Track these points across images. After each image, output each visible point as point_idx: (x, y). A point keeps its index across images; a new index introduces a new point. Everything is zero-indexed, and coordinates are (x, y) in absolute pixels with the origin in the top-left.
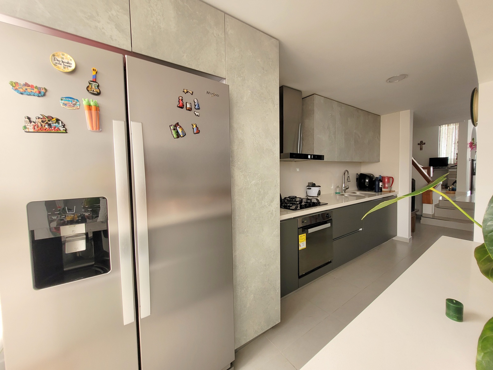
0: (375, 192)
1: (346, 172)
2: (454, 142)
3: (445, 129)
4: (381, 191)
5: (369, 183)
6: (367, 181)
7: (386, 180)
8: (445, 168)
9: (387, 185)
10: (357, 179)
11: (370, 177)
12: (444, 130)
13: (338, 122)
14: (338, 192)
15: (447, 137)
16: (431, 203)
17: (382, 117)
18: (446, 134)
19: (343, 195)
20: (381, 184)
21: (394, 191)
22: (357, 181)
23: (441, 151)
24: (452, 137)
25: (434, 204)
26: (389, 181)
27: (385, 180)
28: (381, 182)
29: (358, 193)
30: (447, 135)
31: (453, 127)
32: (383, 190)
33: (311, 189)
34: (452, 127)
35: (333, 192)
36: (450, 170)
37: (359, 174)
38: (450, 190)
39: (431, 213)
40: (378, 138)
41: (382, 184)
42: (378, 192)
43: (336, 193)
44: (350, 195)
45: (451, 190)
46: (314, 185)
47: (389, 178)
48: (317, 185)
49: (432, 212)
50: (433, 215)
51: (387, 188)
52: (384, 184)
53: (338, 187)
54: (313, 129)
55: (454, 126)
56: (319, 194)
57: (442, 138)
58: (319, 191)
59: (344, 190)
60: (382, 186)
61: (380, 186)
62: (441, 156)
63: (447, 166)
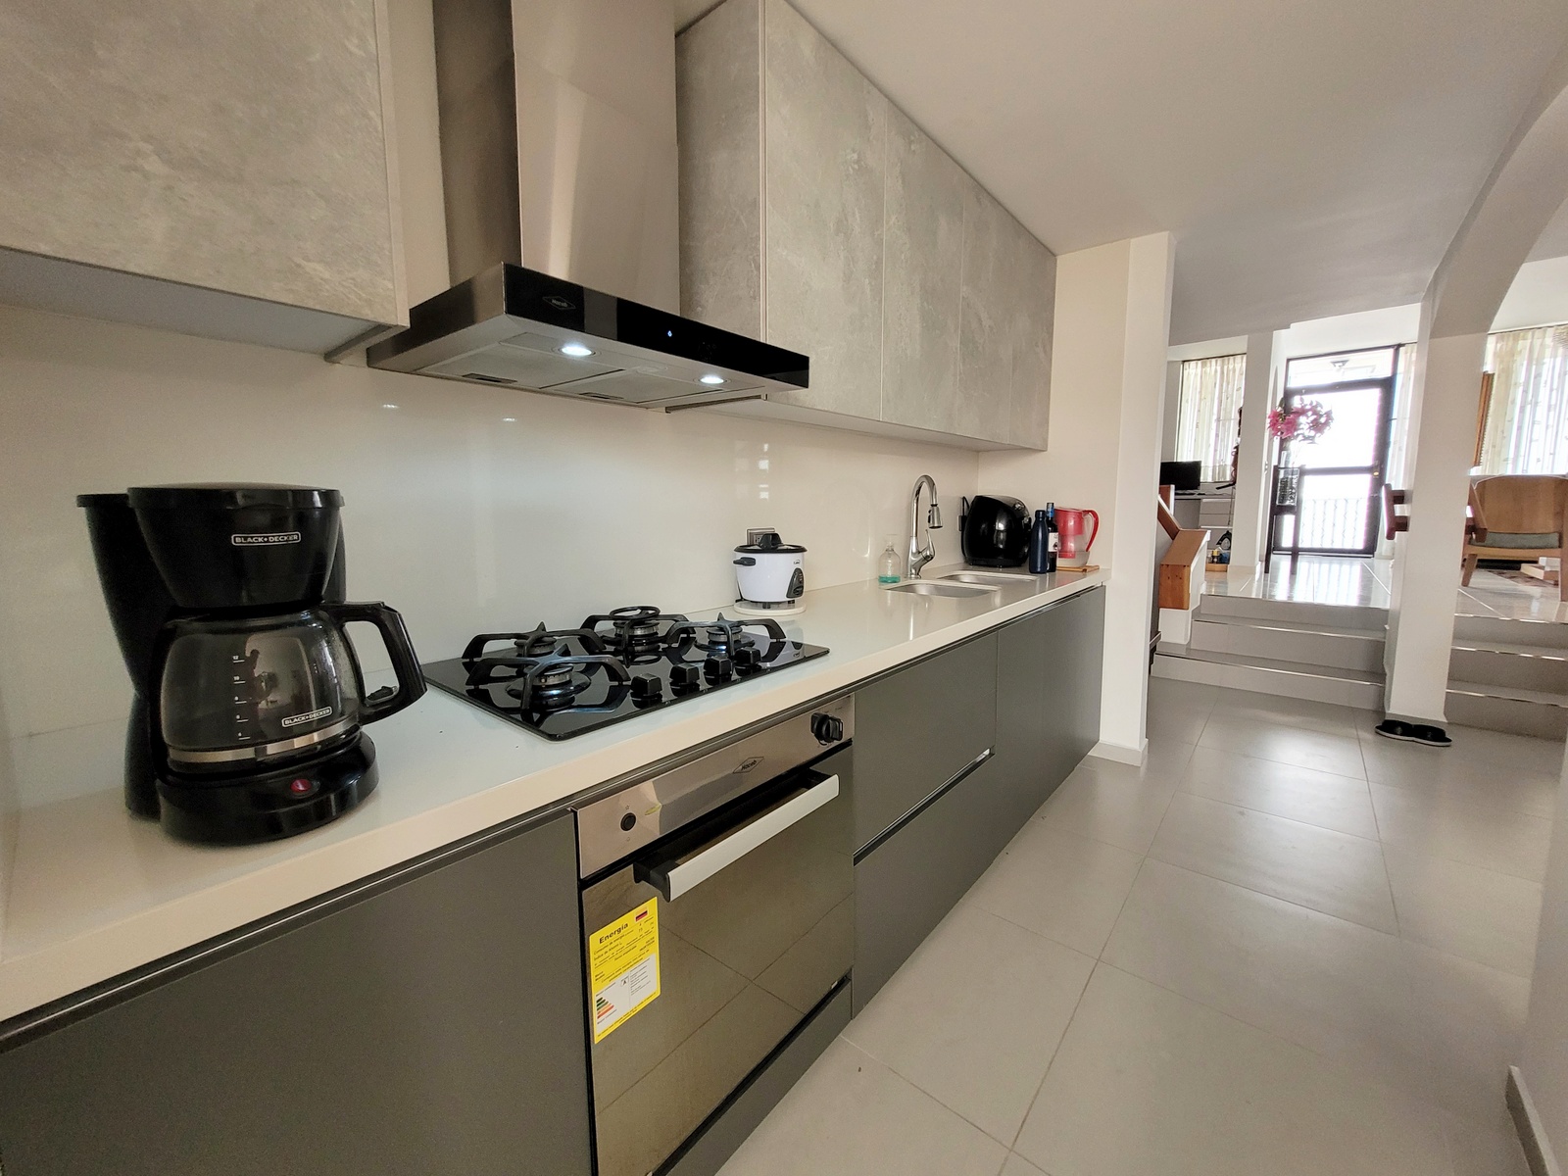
0: (1033, 571)
1: (925, 487)
2: (1215, 417)
3: (1196, 375)
4: (1053, 568)
5: (1007, 536)
6: (1001, 526)
7: (1071, 523)
8: (1193, 494)
9: (1071, 545)
10: (963, 519)
11: (1011, 511)
12: (1192, 377)
13: (893, 218)
14: (889, 574)
15: (1200, 399)
16: (1185, 606)
17: (1060, 260)
18: (1198, 390)
19: (909, 588)
20: (1053, 538)
21: (1097, 568)
22: (962, 529)
23: (1183, 442)
24: (1212, 400)
25: (1190, 610)
26: (1079, 529)
27: (1065, 523)
28: (1055, 531)
29: (969, 577)
30: (1200, 392)
31: (1216, 371)
32: (1060, 562)
33: (752, 562)
34: (1213, 368)
35: (869, 575)
36: (1204, 500)
37: (970, 499)
38: (1213, 562)
39: (1183, 641)
40: (1045, 352)
41: (1056, 540)
42: (1043, 572)
43: (883, 580)
44: (940, 591)
45: (1216, 560)
46: (771, 543)
47: (1081, 515)
48: (786, 540)
49: (1185, 639)
50: (1188, 648)
51: (1073, 556)
52: (1063, 539)
53: (890, 552)
54: (755, 204)
55: (1219, 368)
56: (796, 588)
57: (1187, 401)
58: (798, 573)
59: (914, 567)
60: (1055, 546)
61: (1051, 549)
62: (1182, 457)
63: (1196, 488)
